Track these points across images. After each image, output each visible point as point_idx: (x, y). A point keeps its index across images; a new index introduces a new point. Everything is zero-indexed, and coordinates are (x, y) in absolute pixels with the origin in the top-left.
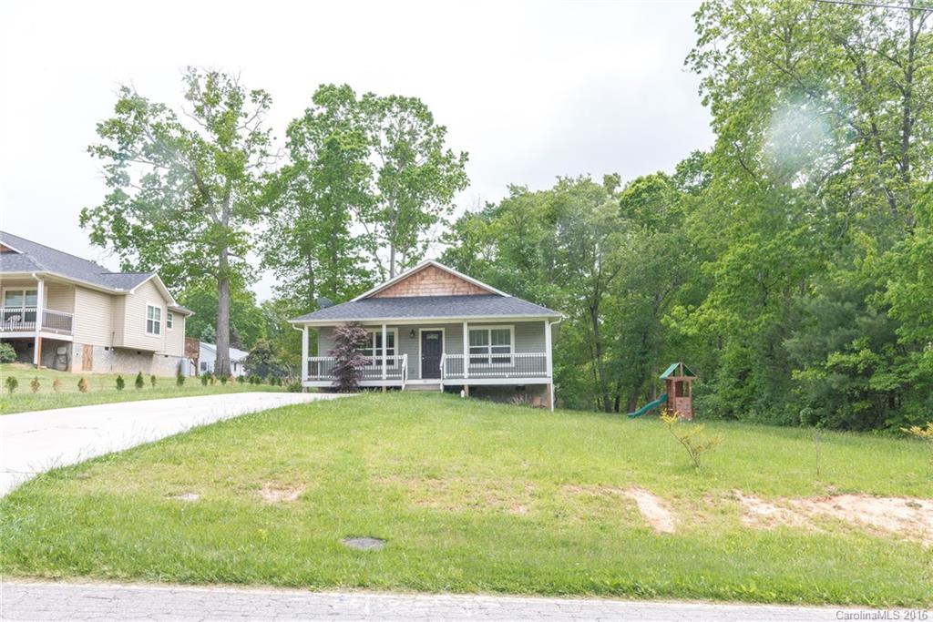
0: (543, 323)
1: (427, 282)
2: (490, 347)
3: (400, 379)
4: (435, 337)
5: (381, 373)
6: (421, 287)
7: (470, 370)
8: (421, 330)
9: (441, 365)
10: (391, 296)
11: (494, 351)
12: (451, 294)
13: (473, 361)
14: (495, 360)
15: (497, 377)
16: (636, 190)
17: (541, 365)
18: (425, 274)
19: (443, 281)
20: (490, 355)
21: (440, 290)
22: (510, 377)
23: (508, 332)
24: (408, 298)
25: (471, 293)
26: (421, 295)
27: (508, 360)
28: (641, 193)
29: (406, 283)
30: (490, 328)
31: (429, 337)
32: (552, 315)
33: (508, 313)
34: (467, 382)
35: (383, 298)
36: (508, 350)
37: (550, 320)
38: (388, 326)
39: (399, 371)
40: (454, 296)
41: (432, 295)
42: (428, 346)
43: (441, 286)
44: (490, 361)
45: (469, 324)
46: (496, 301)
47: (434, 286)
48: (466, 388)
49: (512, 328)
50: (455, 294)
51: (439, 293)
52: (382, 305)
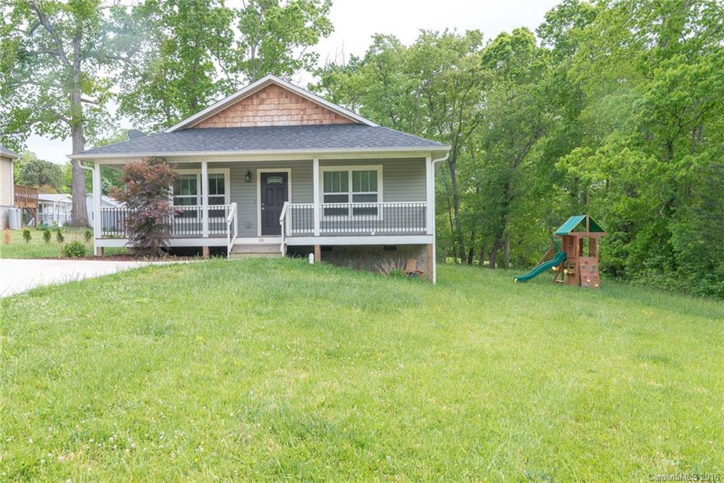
0: (423, 161)
1: (269, 107)
2: (350, 193)
3: (225, 236)
4: (279, 181)
5: (201, 229)
6: (260, 113)
7: (323, 225)
8: (259, 171)
9: (282, 218)
10: (219, 126)
11: (356, 199)
12: (298, 123)
13: (328, 212)
14: (357, 211)
15: (359, 235)
16: (501, 43)
17: (419, 217)
18: (264, 96)
19: (289, 106)
20: (351, 205)
21: (284, 118)
22: (377, 234)
23: (374, 173)
24: (242, 128)
25: (326, 122)
26: (259, 124)
27: (374, 211)
28: (505, 45)
29: (240, 108)
30: (350, 169)
31: (270, 181)
32: (436, 149)
33: (375, 145)
34: (318, 242)
35: (209, 128)
36: (374, 198)
37: (434, 155)
38: (210, 165)
39: (223, 227)
40: (303, 126)
41: (275, 124)
42: (269, 192)
43: (286, 112)
44: (350, 212)
45: (322, 163)
46: (359, 131)
47: (275, 112)
48: (318, 250)
49: (379, 169)
50: (305, 123)
51: (283, 121)
52: (204, 136)
